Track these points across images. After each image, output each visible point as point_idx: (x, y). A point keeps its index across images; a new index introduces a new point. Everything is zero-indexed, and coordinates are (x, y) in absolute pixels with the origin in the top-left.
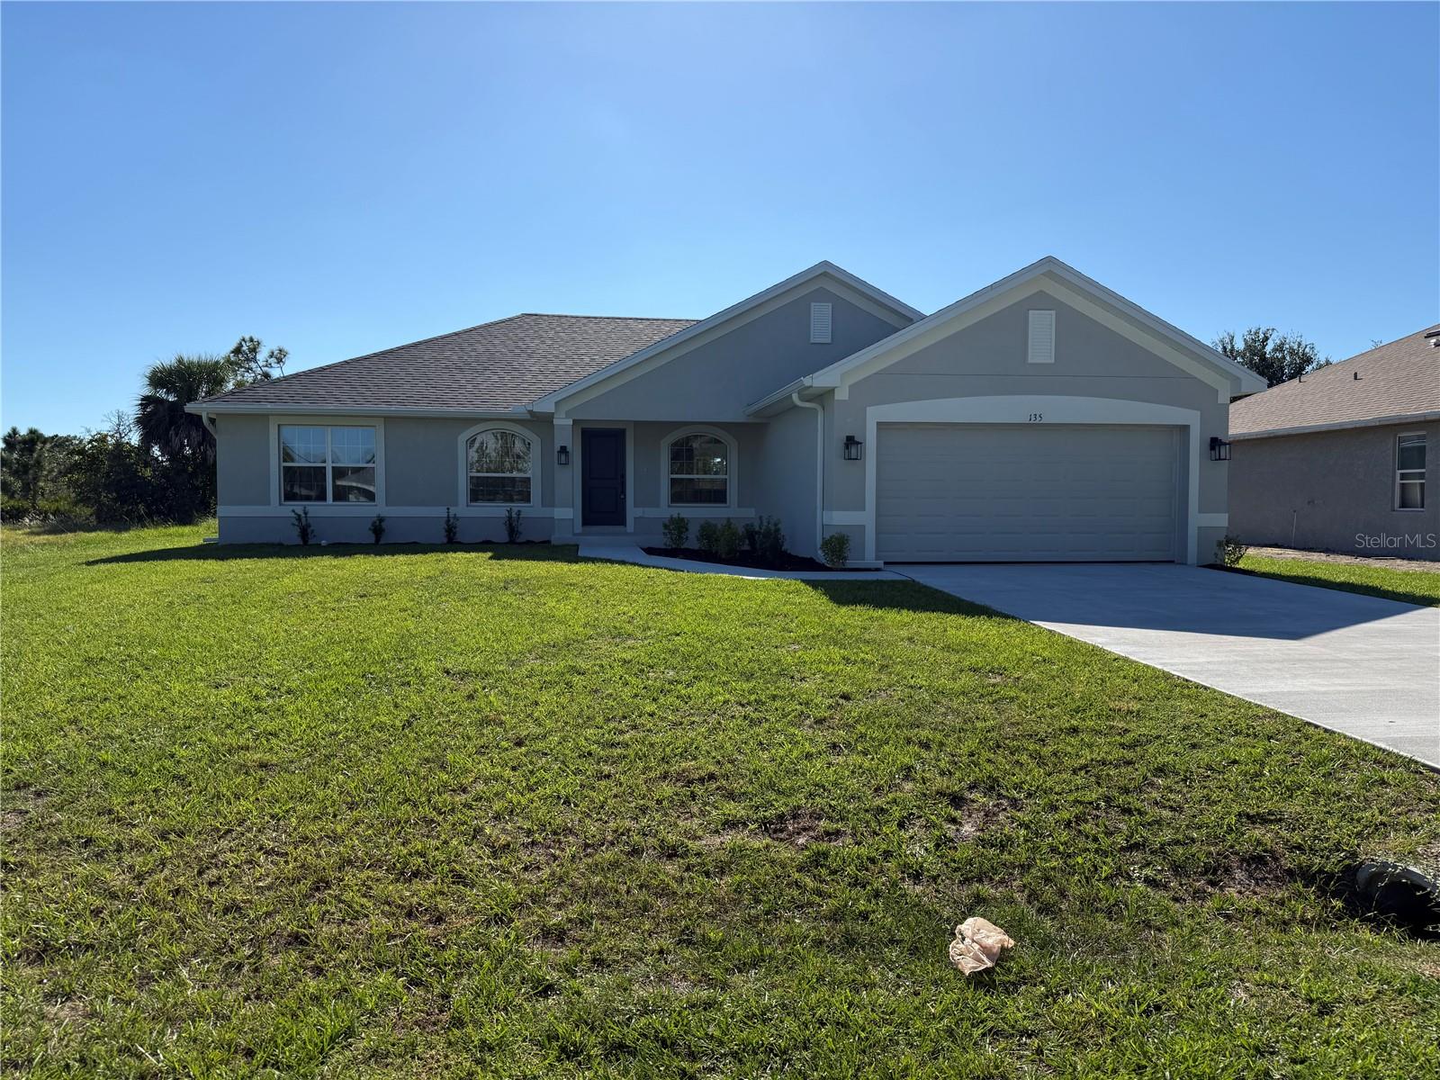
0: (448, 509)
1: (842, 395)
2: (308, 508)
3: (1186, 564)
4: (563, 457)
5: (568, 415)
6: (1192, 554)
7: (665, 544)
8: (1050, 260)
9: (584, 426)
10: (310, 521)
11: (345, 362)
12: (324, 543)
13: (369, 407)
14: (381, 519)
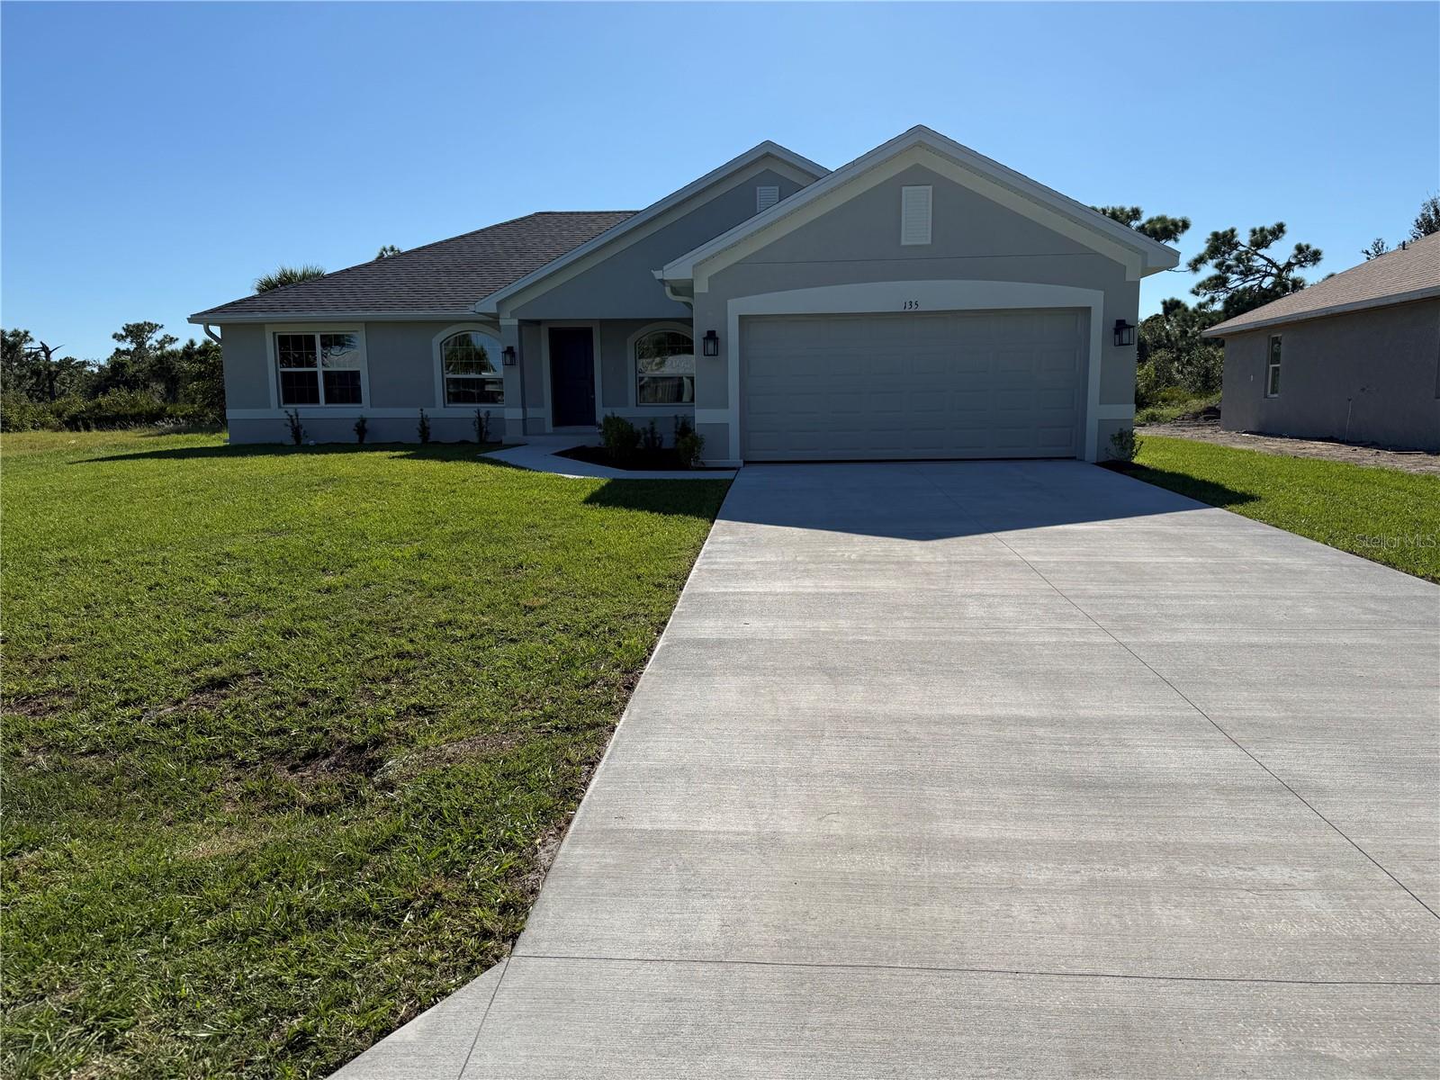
0: (422, 410)
1: (701, 287)
2: (298, 410)
3: (1082, 460)
4: (508, 358)
5: (513, 315)
6: (1092, 449)
7: (600, 444)
8: (919, 130)
9: (552, 326)
10: (301, 422)
11: (347, 269)
12: (312, 442)
13: (350, 314)
14: (363, 421)
